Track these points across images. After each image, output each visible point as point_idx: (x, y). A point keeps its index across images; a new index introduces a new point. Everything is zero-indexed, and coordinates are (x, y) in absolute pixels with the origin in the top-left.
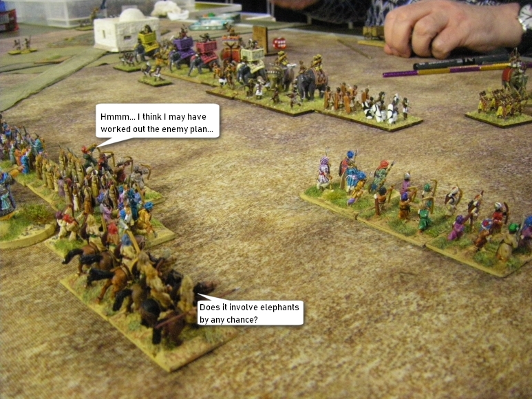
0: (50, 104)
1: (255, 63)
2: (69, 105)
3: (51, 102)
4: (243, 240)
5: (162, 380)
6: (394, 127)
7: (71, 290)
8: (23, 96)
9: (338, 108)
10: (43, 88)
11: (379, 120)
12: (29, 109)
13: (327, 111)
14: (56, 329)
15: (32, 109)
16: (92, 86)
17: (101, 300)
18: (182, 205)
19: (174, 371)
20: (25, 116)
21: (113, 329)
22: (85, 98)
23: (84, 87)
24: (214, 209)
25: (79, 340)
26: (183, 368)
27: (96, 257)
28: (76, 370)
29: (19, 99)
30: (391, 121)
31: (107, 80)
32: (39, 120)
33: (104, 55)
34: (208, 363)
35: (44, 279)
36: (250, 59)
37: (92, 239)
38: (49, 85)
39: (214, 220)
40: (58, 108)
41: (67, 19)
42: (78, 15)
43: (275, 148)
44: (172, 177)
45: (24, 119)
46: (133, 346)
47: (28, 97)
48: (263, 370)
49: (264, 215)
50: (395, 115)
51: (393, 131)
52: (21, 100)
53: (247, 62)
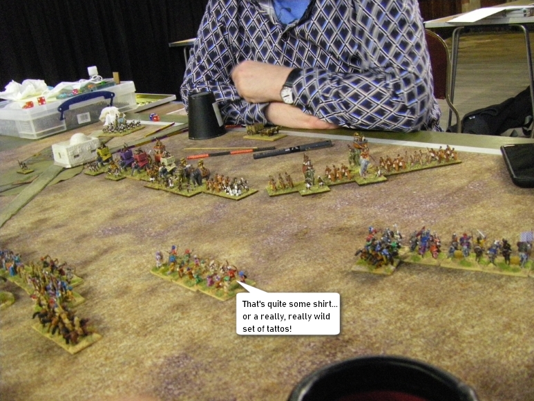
0: (25, 223)
1: (170, 165)
2: (35, 223)
3: (24, 221)
4: (116, 298)
5: (70, 357)
6: (240, 197)
7: (37, 330)
8: (7, 218)
9: (214, 189)
10: (20, 209)
11: (232, 195)
12: (11, 228)
13: (208, 191)
14: (31, 346)
15: (13, 228)
16: (52, 203)
17: (48, 332)
18: (92, 284)
19: (75, 354)
20: (9, 235)
21: (53, 342)
22: (47, 216)
23: (46, 206)
24: (107, 284)
25: (40, 349)
26: (79, 352)
27: (46, 314)
28: (38, 359)
29: (4, 221)
30: (237, 195)
31: (62, 198)
32: (18, 236)
33: (61, 171)
34: (88, 350)
35: (25, 327)
36: (166, 164)
37: (44, 307)
38: (23, 206)
39: (106, 289)
40: (29, 226)
41: (34, 133)
42: (43, 127)
43: (149, 242)
44: (90, 268)
45: (9, 237)
46: (61, 348)
47: (10, 218)
48: (109, 349)
49: (129, 285)
50: (239, 191)
51: (238, 200)
52: (6, 222)
53: (164, 166)
